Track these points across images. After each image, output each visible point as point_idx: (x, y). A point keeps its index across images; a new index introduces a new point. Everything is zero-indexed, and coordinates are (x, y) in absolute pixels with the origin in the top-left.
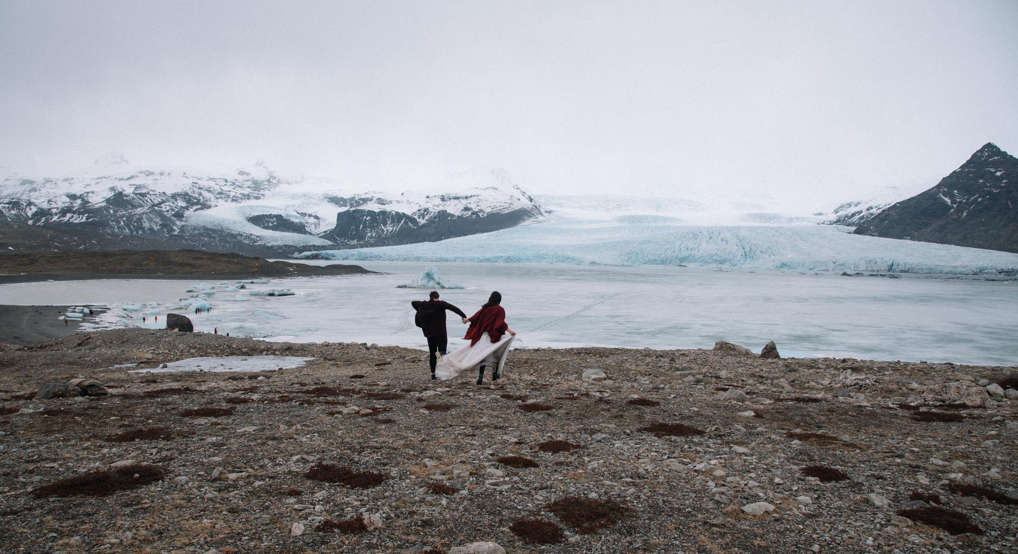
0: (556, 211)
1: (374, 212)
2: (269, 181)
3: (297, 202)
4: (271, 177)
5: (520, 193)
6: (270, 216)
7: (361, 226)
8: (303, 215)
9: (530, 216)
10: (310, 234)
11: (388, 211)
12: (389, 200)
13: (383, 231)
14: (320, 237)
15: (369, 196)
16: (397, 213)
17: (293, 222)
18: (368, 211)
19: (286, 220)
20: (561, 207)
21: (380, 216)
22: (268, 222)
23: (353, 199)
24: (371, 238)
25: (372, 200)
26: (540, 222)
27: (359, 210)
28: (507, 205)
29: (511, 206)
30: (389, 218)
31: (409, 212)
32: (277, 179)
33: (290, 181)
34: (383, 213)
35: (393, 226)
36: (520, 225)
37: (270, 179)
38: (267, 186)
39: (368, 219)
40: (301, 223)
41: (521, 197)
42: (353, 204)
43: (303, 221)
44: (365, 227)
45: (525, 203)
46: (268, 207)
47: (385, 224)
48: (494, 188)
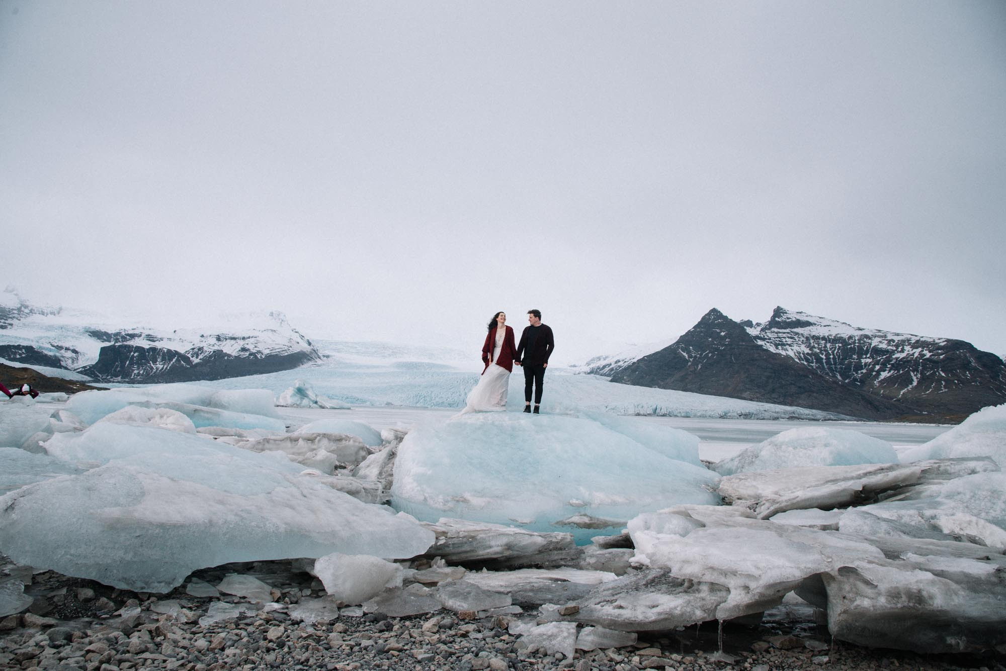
0: (334, 356)
1: (143, 348)
2: (19, 310)
3: (52, 334)
4: (22, 305)
5: (298, 337)
6: (19, 347)
7: (128, 363)
8: (59, 348)
9: (309, 360)
10: (66, 368)
11: (159, 348)
12: (159, 337)
13: (152, 368)
14: (78, 372)
15: (136, 332)
16: (169, 351)
17: (46, 355)
18: (137, 347)
19: (38, 352)
20: (338, 352)
21: (149, 353)
22: (15, 353)
23: (118, 334)
24: (138, 376)
25: (140, 336)
26: (319, 366)
27: (126, 346)
28: (286, 348)
29: (290, 348)
30: (159, 355)
31: (182, 350)
32: (30, 308)
33: (46, 311)
34: (153, 349)
35: (164, 364)
36: (299, 368)
37: (21, 308)
38: (16, 315)
39: (135, 355)
40: (55, 356)
41: (299, 340)
42: (118, 339)
43: (58, 354)
44: (131, 364)
45: (304, 347)
46: (16, 337)
47: (155, 362)
48: (272, 331)
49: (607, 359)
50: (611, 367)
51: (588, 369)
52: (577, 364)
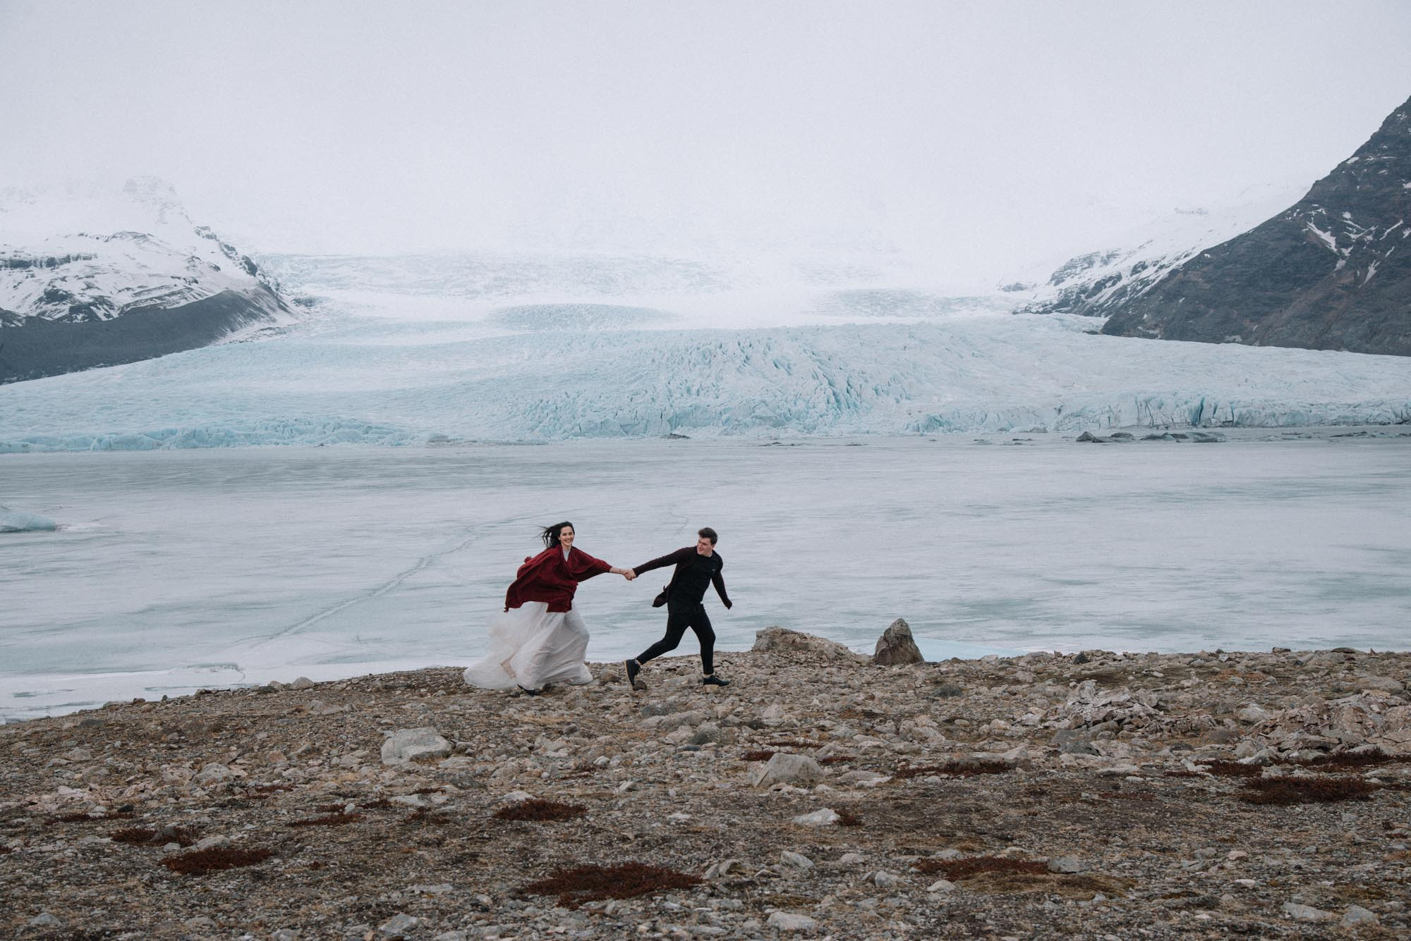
0: (327, 299)
5: (217, 250)
9: (252, 316)
20: (341, 287)
26: (281, 331)
28: (181, 285)
29: (194, 286)
36: (222, 341)
41: (221, 260)
45: (235, 279)
48: (136, 236)
49: (1114, 261)
50: (1119, 285)
51: (1051, 294)
52: (1024, 283)
